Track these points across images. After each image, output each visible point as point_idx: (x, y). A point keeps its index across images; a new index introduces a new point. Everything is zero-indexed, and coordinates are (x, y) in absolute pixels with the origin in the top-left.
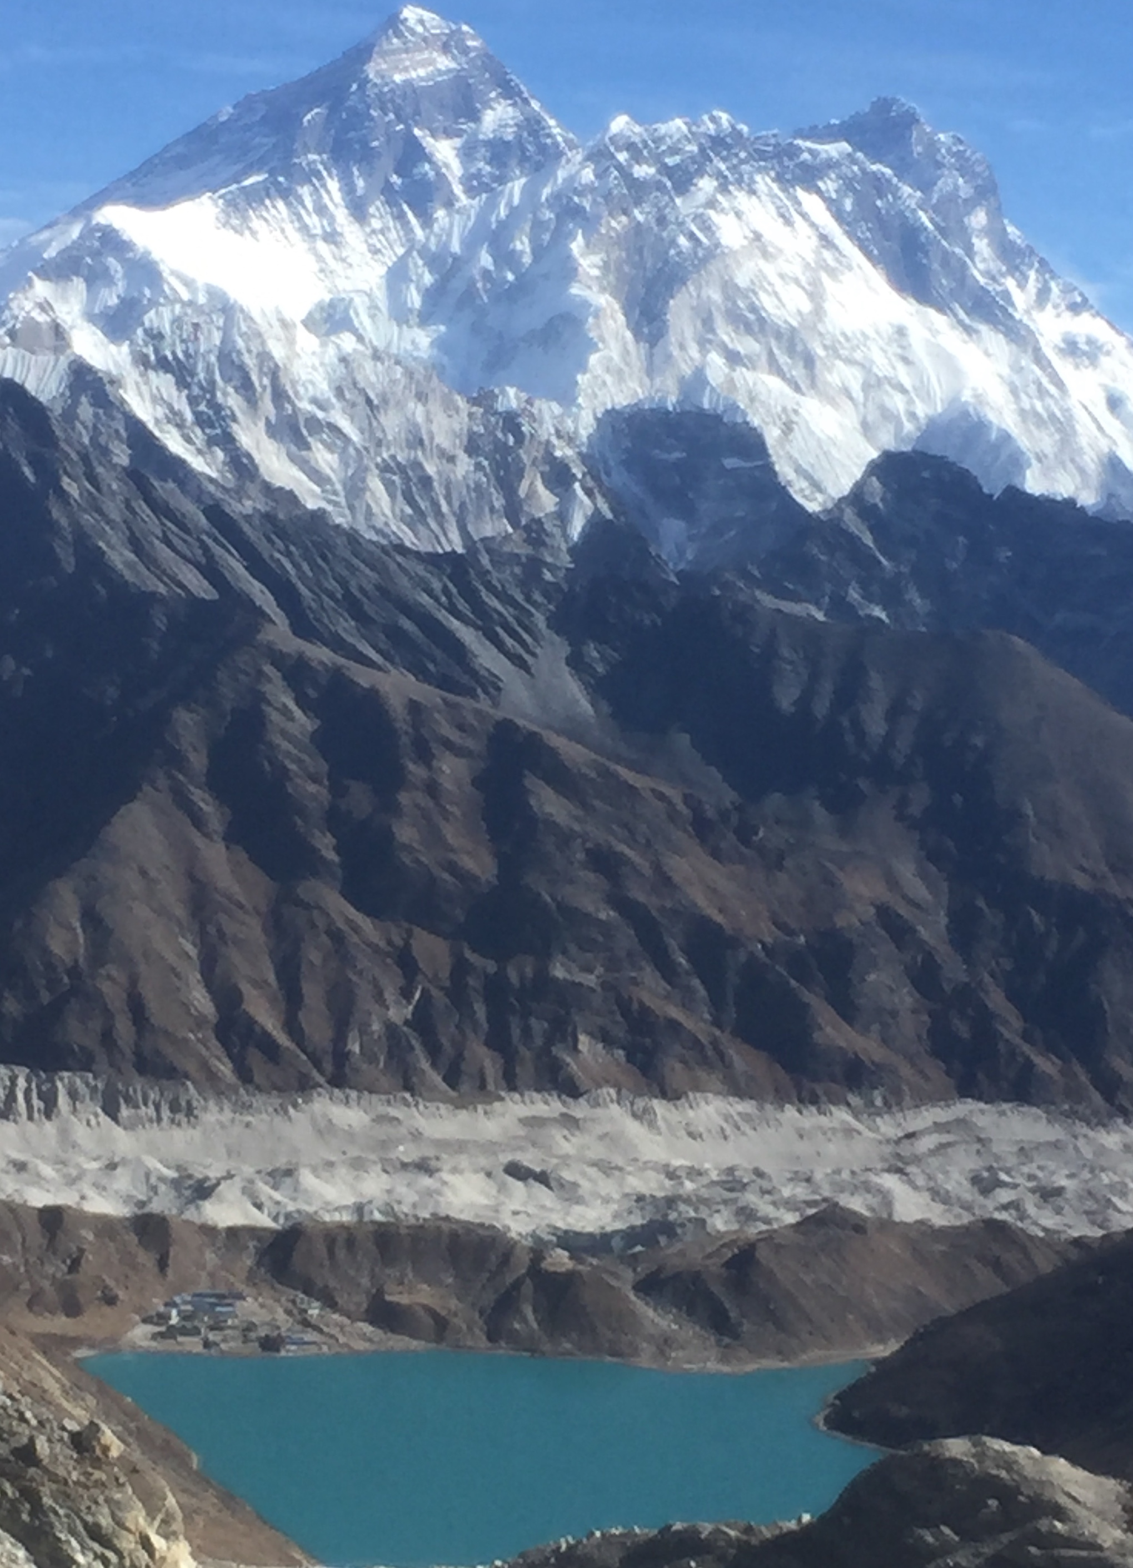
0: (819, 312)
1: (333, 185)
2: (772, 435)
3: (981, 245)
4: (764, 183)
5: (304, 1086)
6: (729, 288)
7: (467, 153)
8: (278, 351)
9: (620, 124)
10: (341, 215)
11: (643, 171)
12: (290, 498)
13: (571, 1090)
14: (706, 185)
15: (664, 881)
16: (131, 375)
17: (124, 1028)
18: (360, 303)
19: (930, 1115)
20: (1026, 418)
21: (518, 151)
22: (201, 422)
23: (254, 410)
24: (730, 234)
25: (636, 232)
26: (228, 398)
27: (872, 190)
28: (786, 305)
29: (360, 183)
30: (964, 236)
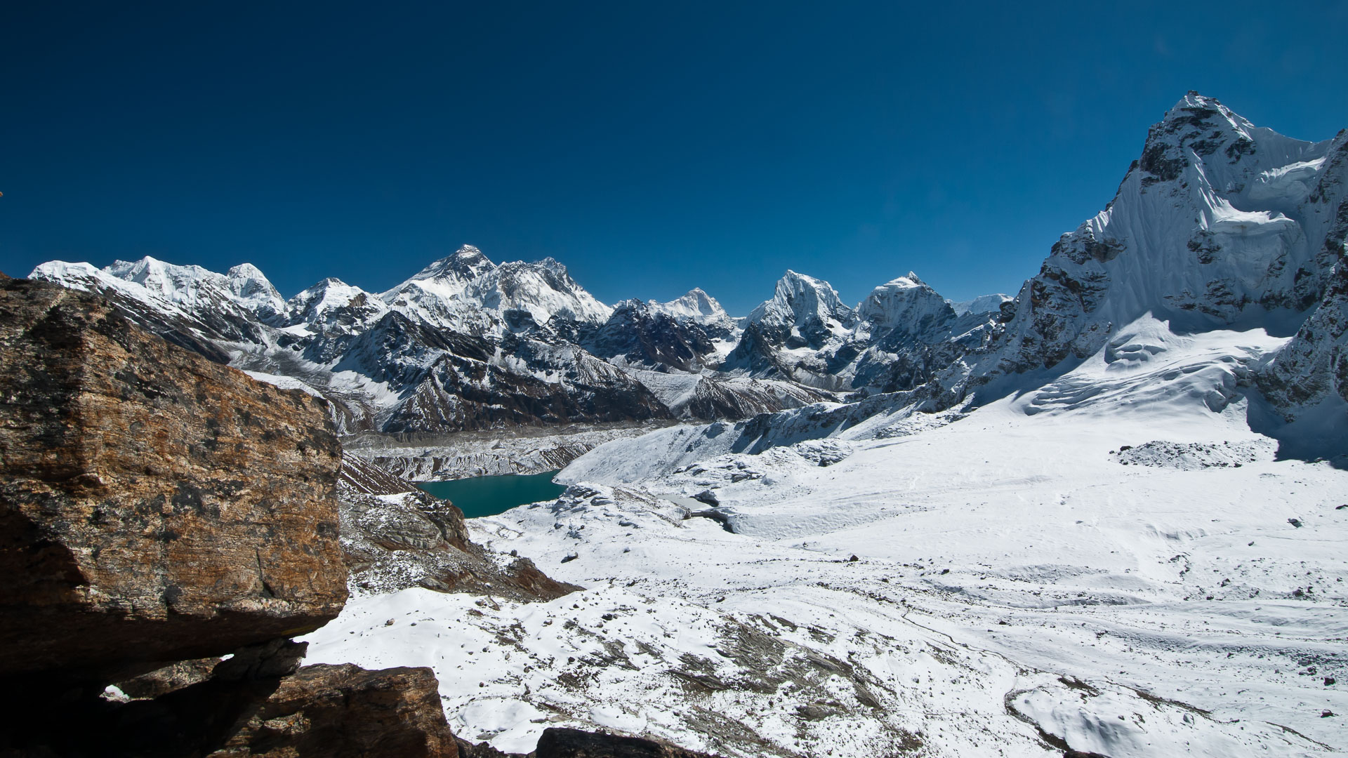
0: (539, 293)
1: (454, 275)
2: (533, 314)
3: (566, 281)
4: (529, 272)
6: (523, 289)
7: (477, 269)
8: (446, 304)
9: (504, 263)
10: (456, 281)
11: (508, 271)
12: (449, 329)
14: (519, 273)
16: (419, 309)
18: (460, 295)
20: (575, 308)
21: (486, 269)
22: (432, 316)
23: (441, 314)
24: (523, 280)
25: (507, 281)
26: (437, 312)
27: (547, 272)
28: (534, 292)
29: (459, 275)
30: (563, 280)
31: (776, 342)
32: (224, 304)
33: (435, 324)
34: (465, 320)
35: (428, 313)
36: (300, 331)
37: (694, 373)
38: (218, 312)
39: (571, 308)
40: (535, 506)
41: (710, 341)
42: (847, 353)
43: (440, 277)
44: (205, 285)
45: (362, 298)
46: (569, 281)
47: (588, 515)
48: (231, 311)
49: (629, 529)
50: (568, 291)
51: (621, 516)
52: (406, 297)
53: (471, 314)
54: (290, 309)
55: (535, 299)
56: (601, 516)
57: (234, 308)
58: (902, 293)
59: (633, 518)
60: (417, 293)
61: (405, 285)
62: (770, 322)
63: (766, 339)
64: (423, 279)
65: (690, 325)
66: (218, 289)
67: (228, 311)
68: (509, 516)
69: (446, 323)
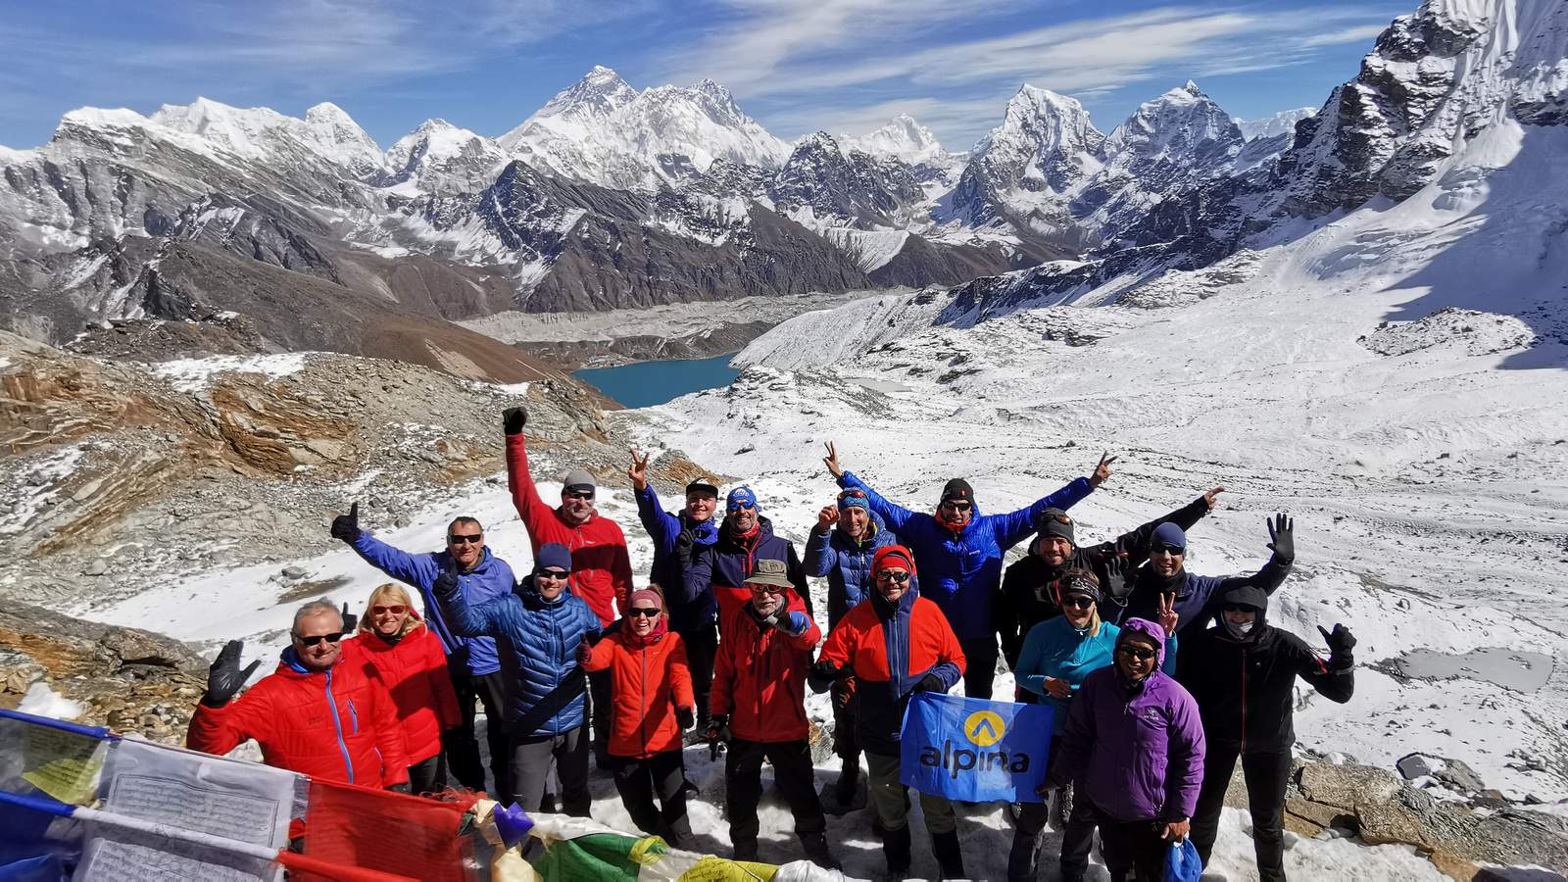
0: (697, 128)
1: (587, 109)
2: (691, 157)
3: (730, 110)
4: (682, 100)
5: (611, 309)
6: (677, 125)
7: (616, 97)
8: (580, 148)
9: (648, 89)
10: (590, 116)
11: (654, 100)
12: (587, 181)
13: (667, 304)
14: (669, 102)
15: (681, 258)
16: (548, 156)
17: (569, 301)
18: (597, 136)
19: (743, 300)
20: (745, 148)
21: (627, 97)
22: (565, 166)
23: (576, 161)
24: (676, 113)
25: (655, 114)
26: (571, 160)
27: (705, 99)
28: (691, 127)
29: (593, 108)
30: (726, 109)
31: (1005, 183)
32: (310, 159)
33: (569, 176)
34: (607, 169)
35: (559, 161)
36: (408, 190)
37: (897, 229)
38: (302, 168)
39: (739, 150)
40: (705, 394)
41: (918, 186)
42: (1095, 196)
43: (569, 112)
44: (279, 133)
45: (476, 144)
46: (735, 111)
47: (765, 404)
48: (319, 166)
49: (811, 418)
50: (735, 124)
51: (803, 404)
52: (531, 141)
53: (613, 159)
54: (392, 163)
55: (694, 137)
56: (780, 404)
57: (321, 162)
58: (1175, 111)
59: (818, 407)
60: (544, 135)
61: (527, 124)
62: (998, 157)
63: (992, 180)
64: (548, 116)
65: (894, 165)
66: (298, 138)
67: (315, 167)
68: (676, 405)
69: (582, 174)
